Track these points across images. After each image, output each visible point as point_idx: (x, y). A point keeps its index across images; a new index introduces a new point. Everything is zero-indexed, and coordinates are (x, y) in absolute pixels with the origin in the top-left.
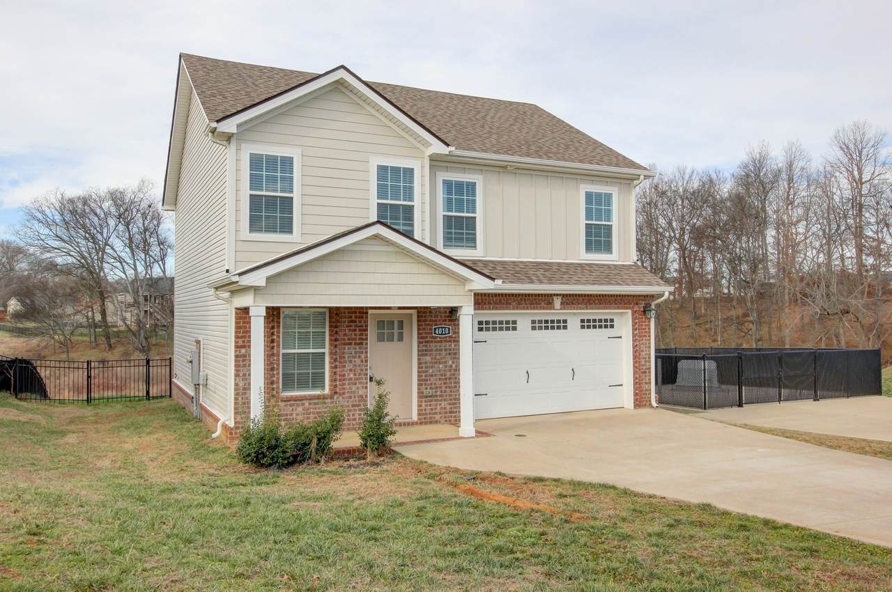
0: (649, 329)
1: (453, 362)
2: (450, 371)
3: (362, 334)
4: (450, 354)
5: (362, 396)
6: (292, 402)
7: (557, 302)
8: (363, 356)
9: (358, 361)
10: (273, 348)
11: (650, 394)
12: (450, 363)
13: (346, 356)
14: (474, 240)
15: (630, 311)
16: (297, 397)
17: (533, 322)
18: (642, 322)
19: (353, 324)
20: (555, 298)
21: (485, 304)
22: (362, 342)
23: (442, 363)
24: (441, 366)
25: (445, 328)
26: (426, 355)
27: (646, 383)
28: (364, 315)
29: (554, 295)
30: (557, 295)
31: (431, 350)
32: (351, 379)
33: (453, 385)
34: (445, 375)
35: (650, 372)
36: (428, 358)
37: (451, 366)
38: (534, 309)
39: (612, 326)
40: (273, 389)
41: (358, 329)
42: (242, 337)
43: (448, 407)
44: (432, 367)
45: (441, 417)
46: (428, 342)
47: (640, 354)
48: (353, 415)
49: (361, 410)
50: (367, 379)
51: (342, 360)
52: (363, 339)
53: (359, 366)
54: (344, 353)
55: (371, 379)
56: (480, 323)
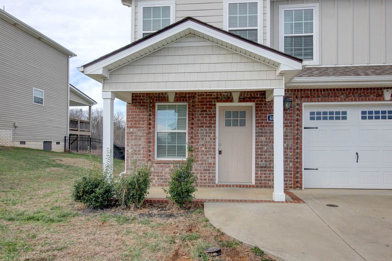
1: (285, 142)
3: (211, 120)
5: (211, 164)
6: (162, 165)
7: (387, 95)
8: (211, 135)
9: (208, 139)
10: (150, 128)
13: (200, 135)
16: (165, 161)
17: (363, 113)
19: (205, 113)
20: (385, 91)
21: (314, 97)
22: (211, 125)
26: (262, 136)
28: (213, 107)
29: (384, 88)
30: (388, 88)
31: (266, 133)
32: (203, 151)
36: (263, 139)
38: (362, 100)
40: (150, 155)
41: (208, 116)
42: (130, 121)
44: (267, 145)
46: (263, 126)
48: (205, 176)
49: (209, 173)
50: (215, 152)
51: (197, 138)
52: (211, 123)
53: (209, 142)
54: (198, 133)
55: (220, 152)
56: (312, 113)
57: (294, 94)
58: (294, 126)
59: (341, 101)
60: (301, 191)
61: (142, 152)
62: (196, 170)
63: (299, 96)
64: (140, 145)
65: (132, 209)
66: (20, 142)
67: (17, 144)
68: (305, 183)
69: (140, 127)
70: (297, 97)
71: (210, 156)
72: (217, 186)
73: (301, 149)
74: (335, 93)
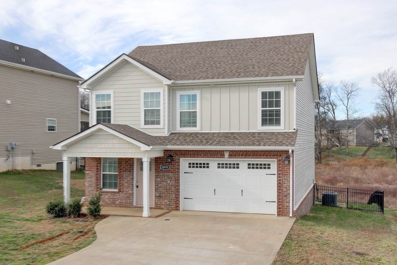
0: (289, 171)
1: (170, 182)
2: (169, 186)
3: (131, 167)
4: (169, 178)
5: (130, 194)
6: (104, 193)
7: (227, 155)
8: (131, 176)
9: (129, 178)
10: (98, 171)
11: (289, 209)
12: (169, 182)
13: (124, 176)
14: (195, 123)
15: (276, 160)
16: (106, 191)
17: (219, 164)
18: (284, 166)
19: (127, 163)
20: (225, 152)
23: (165, 182)
24: (165, 183)
25: (167, 166)
26: (158, 178)
27: (286, 202)
29: (225, 151)
30: (227, 151)
31: (160, 176)
32: (126, 186)
33: (170, 192)
34: (167, 188)
35: (289, 196)
36: (159, 179)
37: (169, 184)
39: (269, 168)
40: (98, 188)
41: (129, 165)
42: (87, 167)
43: (168, 203)
44: (161, 183)
45: (165, 207)
46: (159, 172)
47: (282, 185)
48: (127, 201)
49: (130, 199)
50: (133, 186)
51: (123, 178)
52: (131, 169)
53: (130, 181)
54: (123, 175)
55: (137, 187)
56: (190, 164)
57: (176, 153)
58: (176, 172)
59: (201, 158)
60: (179, 212)
61: (93, 185)
62: (123, 197)
63: (178, 154)
64: (92, 181)
65: (72, 218)
66: (37, 165)
67: (35, 167)
68: (181, 207)
69: (92, 170)
70: (177, 155)
71: (130, 189)
72: (134, 207)
73: (179, 186)
74: (198, 153)
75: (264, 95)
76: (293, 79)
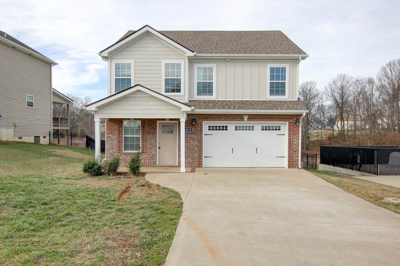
0: (299, 131)
1: (193, 143)
2: (192, 146)
3: (154, 130)
4: (192, 139)
5: (154, 154)
6: (127, 155)
7: (246, 118)
8: (154, 139)
9: (152, 141)
10: (120, 134)
11: (298, 162)
12: (192, 143)
13: (148, 139)
14: (212, 92)
15: (287, 123)
16: (128, 153)
17: (236, 127)
18: (294, 127)
19: (150, 126)
20: (244, 116)
21: (209, 118)
22: (154, 133)
23: (188, 143)
24: (188, 144)
25: (190, 128)
27: (296, 157)
28: (155, 123)
30: (246, 115)
32: (149, 147)
33: (193, 152)
34: (190, 148)
35: (298, 152)
37: (193, 144)
38: (233, 121)
39: (279, 129)
40: (120, 150)
41: (152, 128)
42: (108, 130)
43: (191, 161)
45: (188, 165)
47: (292, 143)
48: (150, 161)
49: (153, 159)
50: (156, 148)
51: (146, 140)
52: (154, 132)
53: (153, 142)
54: (147, 137)
55: (159, 148)
56: (210, 127)
57: (199, 117)
58: (198, 134)
59: (223, 121)
60: (202, 168)
61: (115, 148)
62: (146, 157)
63: (201, 117)
64: (114, 144)
66: (19, 137)
67: (17, 139)
68: (204, 165)
69: (114, 134)
70: (200, 118)
71: (153, 150)
72: (157, 166)
73: (202, 146)
74: (220, 117)
75: (272, 70)
76: (299, 57)
